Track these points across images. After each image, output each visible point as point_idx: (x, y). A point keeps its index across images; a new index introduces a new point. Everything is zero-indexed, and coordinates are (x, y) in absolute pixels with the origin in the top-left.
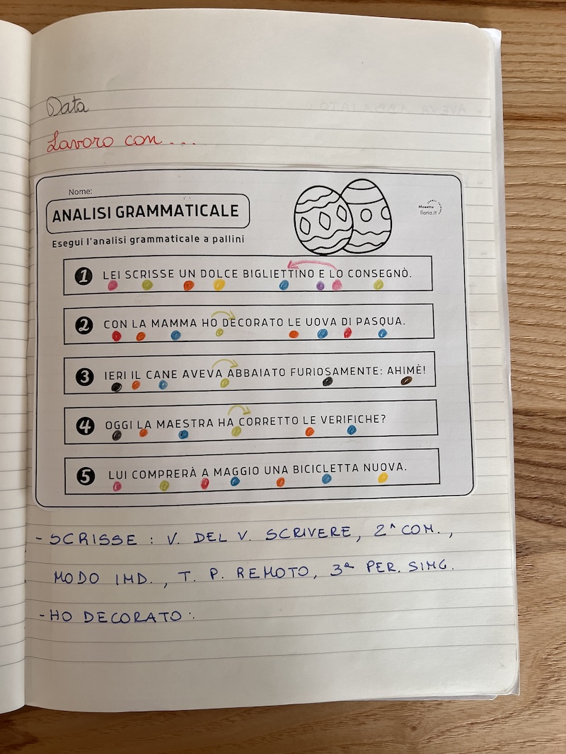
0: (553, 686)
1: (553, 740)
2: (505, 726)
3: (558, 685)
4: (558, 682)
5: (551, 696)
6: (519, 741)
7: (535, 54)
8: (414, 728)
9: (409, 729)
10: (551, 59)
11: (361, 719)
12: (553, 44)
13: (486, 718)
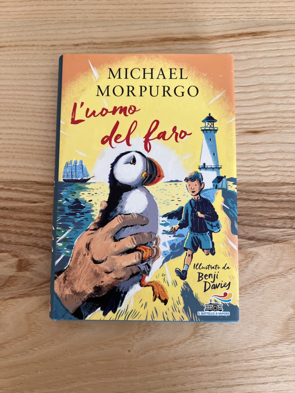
0: (202, 327)
1: (203, 356)
2: (177, 349)
3: (204, 326)
4: (205, 324)
5: (201, 332)
6: (185, 357)
7: (183, 8)
8: (129, 351)
9: (127, 352)
10: (191, 10)
11: (102, 347)
12: (192, 3)
13: (167, 345)
